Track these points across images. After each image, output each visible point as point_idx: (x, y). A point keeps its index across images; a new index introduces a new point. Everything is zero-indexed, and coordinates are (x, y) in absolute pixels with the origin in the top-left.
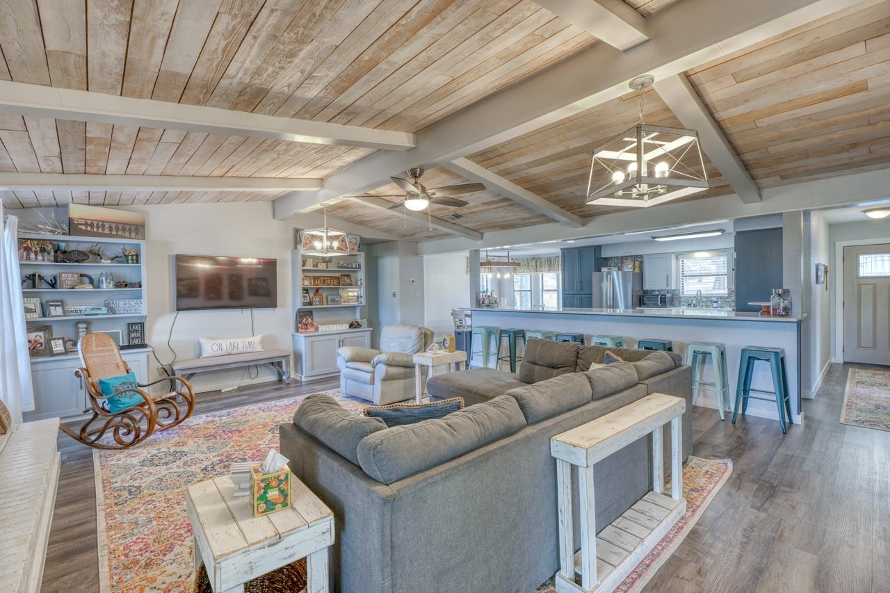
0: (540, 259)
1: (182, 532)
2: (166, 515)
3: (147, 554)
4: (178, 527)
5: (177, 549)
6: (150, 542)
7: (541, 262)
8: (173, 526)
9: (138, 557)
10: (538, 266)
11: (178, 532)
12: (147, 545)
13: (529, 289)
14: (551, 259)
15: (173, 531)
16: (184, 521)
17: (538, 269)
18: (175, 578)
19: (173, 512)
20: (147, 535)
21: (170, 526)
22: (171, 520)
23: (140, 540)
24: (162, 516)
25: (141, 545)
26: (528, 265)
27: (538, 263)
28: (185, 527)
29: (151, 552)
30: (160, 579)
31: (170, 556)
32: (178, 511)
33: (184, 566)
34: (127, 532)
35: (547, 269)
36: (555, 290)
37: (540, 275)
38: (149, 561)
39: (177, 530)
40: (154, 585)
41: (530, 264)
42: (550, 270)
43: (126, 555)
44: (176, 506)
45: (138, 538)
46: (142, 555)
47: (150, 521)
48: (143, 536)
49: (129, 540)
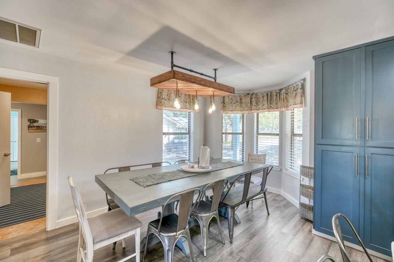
0: (256, 94)
7: (257, 98)
10: (254, 103)
13: (241, 132)
14: (271, 93)
17: (254, 107)
26: (241, 103)
27: (254, 100)
35: (266, 106)
36: (278, 135)
37: (256, 114)
41: (243, 101)
42: (270, 108)
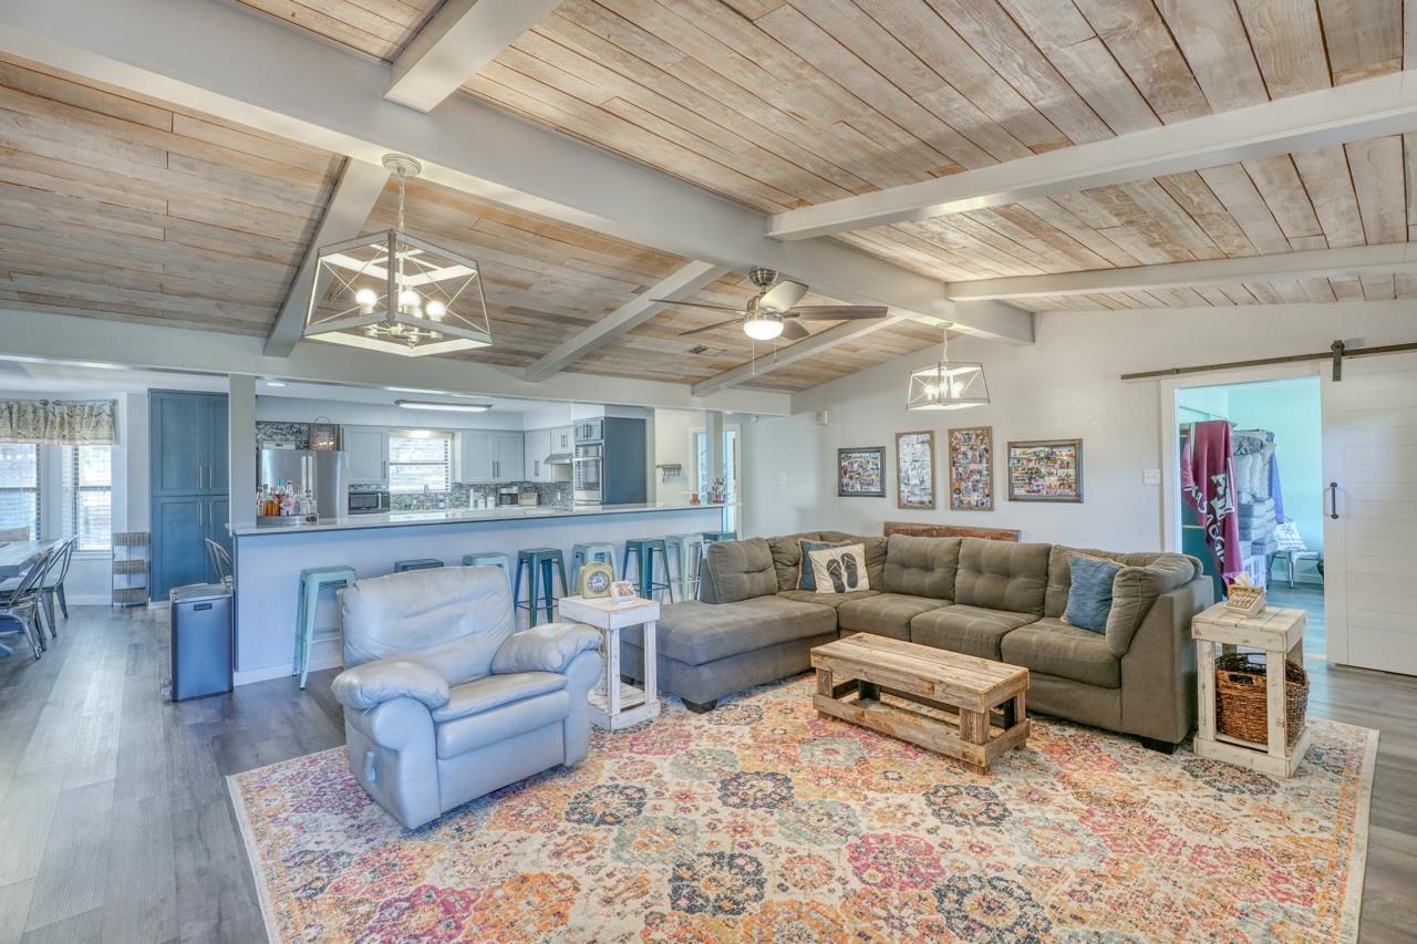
1: (1210, 859)
2: (1209, 902)
3: (1280, 869)
4: (1211, 869)
5: (1237, 845)
6: (1265, 880)
8: (1216, 876)
9: (1294, 874)
11: (1216, 862)
12: (1274, 881)
15: (1222, 870)
16: (1192, 869)
18: (1264, 824)
19: (1194, 897)
20: (1264, 894)
21: (1220, 881)
22: (1209, 887)
23: (1279, 895)
24: (1218, 905)
25: (1283, 886)
28: (1202, 862)
29: (1273, 868)
30: (1280, 834)
31: (1252, 845)
32: (1184, 893)
33: (1245, 826)
34: (1294, 926)
38: (1283, 859)
39: (1215, 867)
40: (1292, 834)
43: (1312, 889)
44: (1179, 903)
45: (1283, 900)
46: (1289, 874)
47: (1243, 914)
48: (1272, 897)
49: (1297, 909)
